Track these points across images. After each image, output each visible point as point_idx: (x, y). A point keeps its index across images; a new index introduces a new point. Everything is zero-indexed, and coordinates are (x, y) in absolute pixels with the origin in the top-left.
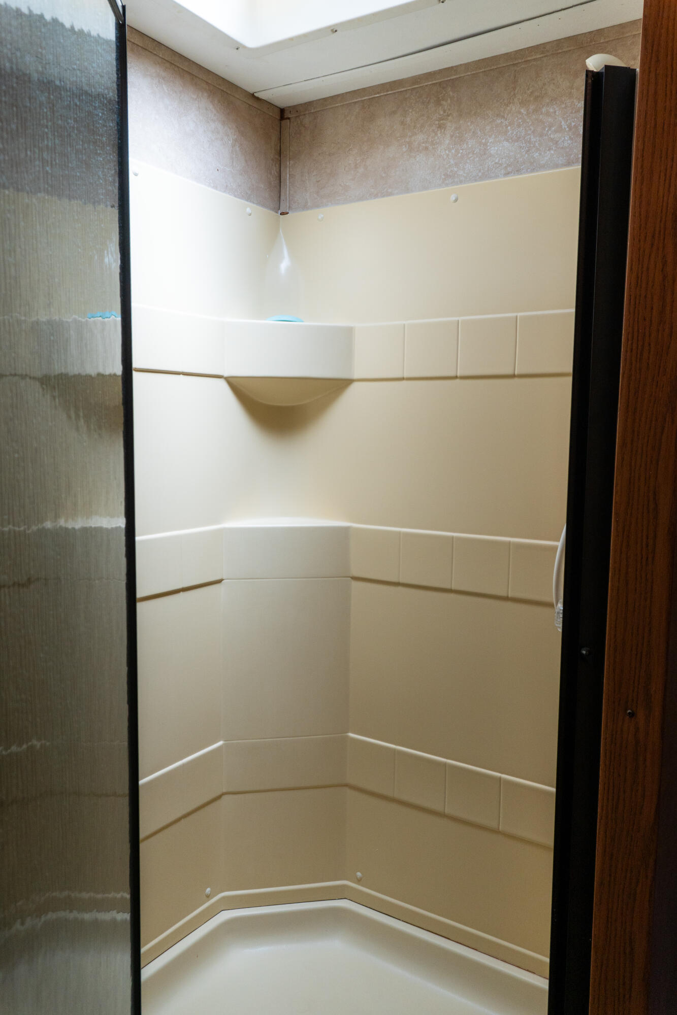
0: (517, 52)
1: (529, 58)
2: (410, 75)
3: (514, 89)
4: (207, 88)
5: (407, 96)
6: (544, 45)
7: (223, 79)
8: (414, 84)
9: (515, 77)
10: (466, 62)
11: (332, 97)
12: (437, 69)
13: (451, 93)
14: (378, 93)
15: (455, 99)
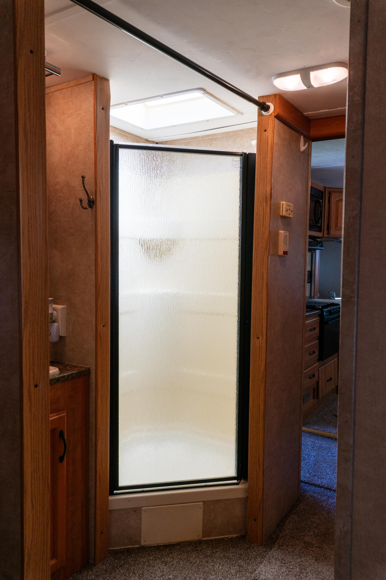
0: (235, 131)
1: (239, 133)
2: (201, 135)
3: (235, 143)
4: (131, 140)
5: (200, 142)
6: (244, 130)
7: (137, 136)
8: (202, 138)
9: (235, 139)
10: (219, 132)
11: (175, 140)
12: (210, 134)
13: (215, 142)
14: (191, 140)
15: (216, 144)
